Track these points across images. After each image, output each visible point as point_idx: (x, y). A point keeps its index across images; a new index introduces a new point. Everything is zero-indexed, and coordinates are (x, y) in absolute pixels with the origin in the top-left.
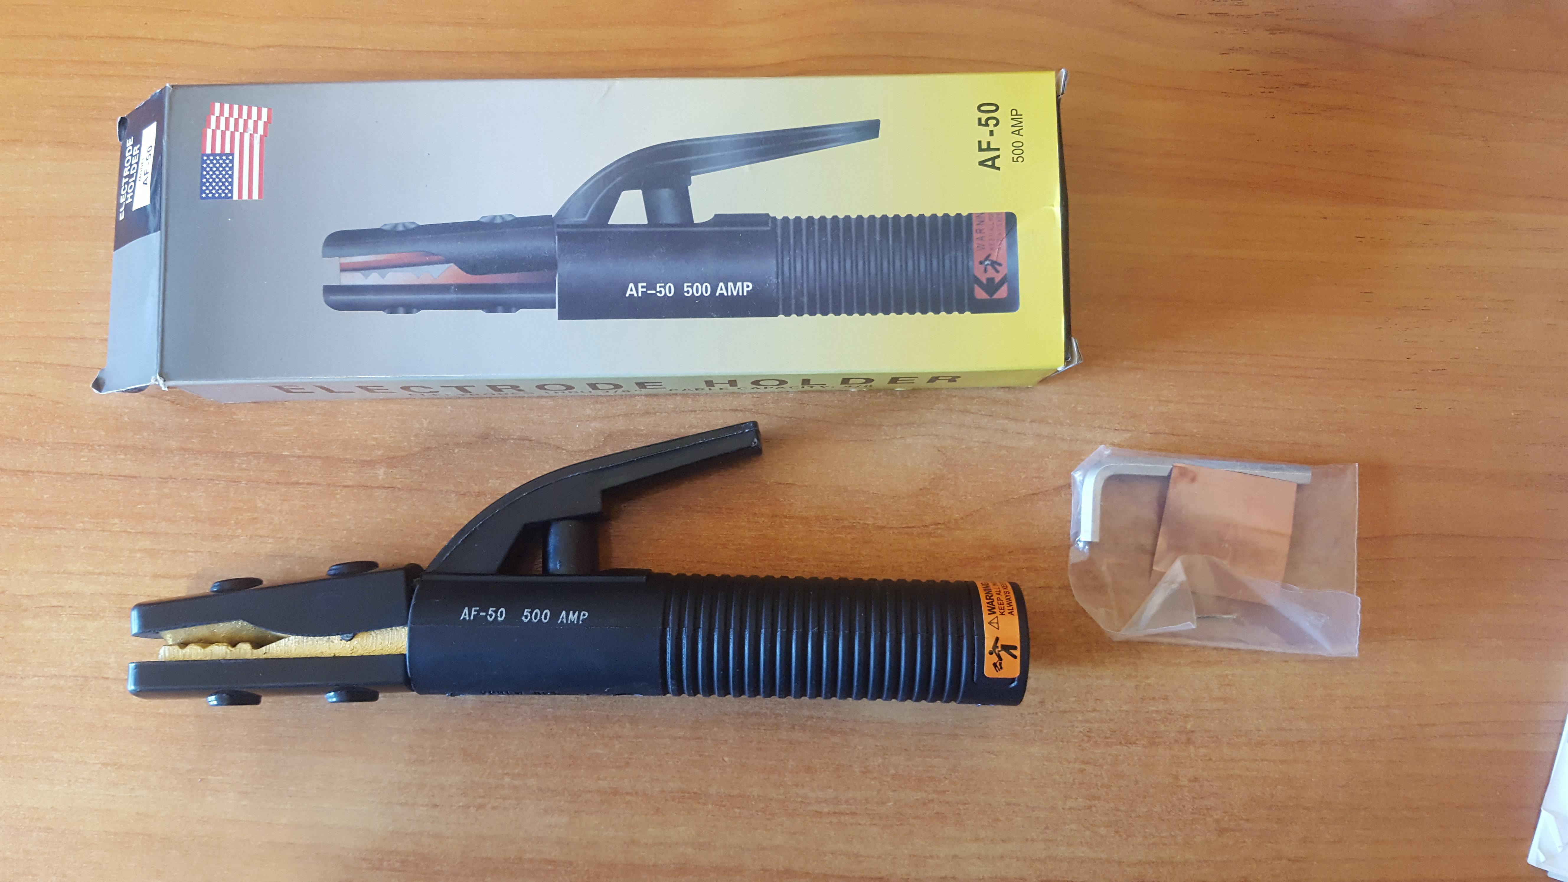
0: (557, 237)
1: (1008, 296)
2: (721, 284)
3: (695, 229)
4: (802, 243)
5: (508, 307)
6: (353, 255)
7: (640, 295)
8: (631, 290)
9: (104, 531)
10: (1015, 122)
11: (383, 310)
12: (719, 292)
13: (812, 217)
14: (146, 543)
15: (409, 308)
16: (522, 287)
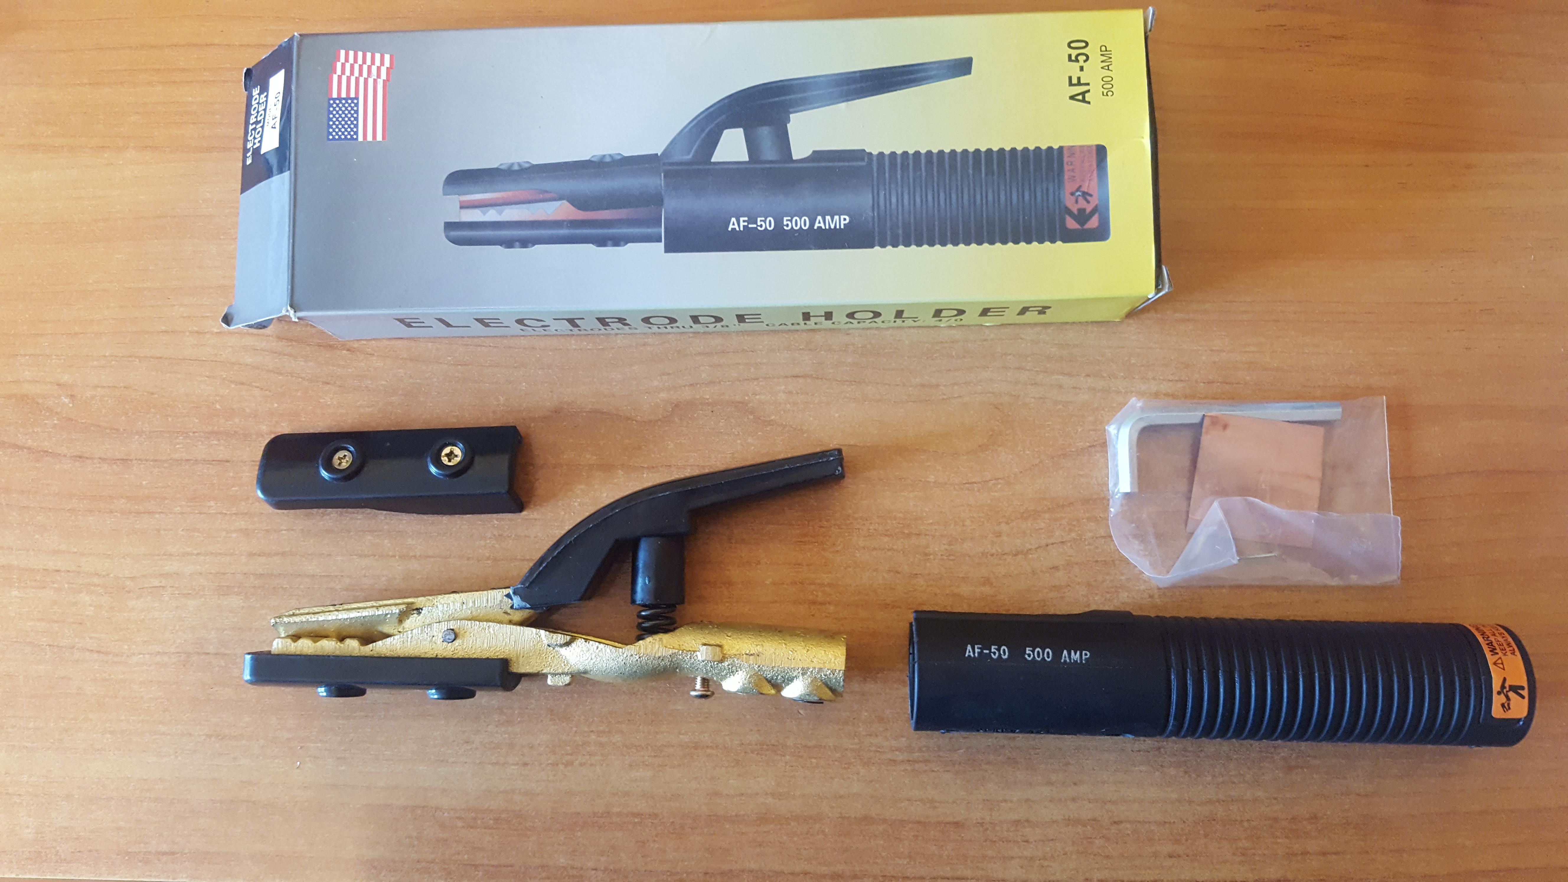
0: (662, 174)
1: (1099, 226)
2: (819, 218)
3: (795, 165)
4: (897, 178)
5: (617, 241)
6: (472, 193)
7: (742, 229)
8: (733, 225)
9: (200, 513)
10: (1104, 58)
11: (501, 245)
12: (817, 225)
13: (907, 152)
14: (241, 524)
15: (525, 243)
16: (631, 223)
